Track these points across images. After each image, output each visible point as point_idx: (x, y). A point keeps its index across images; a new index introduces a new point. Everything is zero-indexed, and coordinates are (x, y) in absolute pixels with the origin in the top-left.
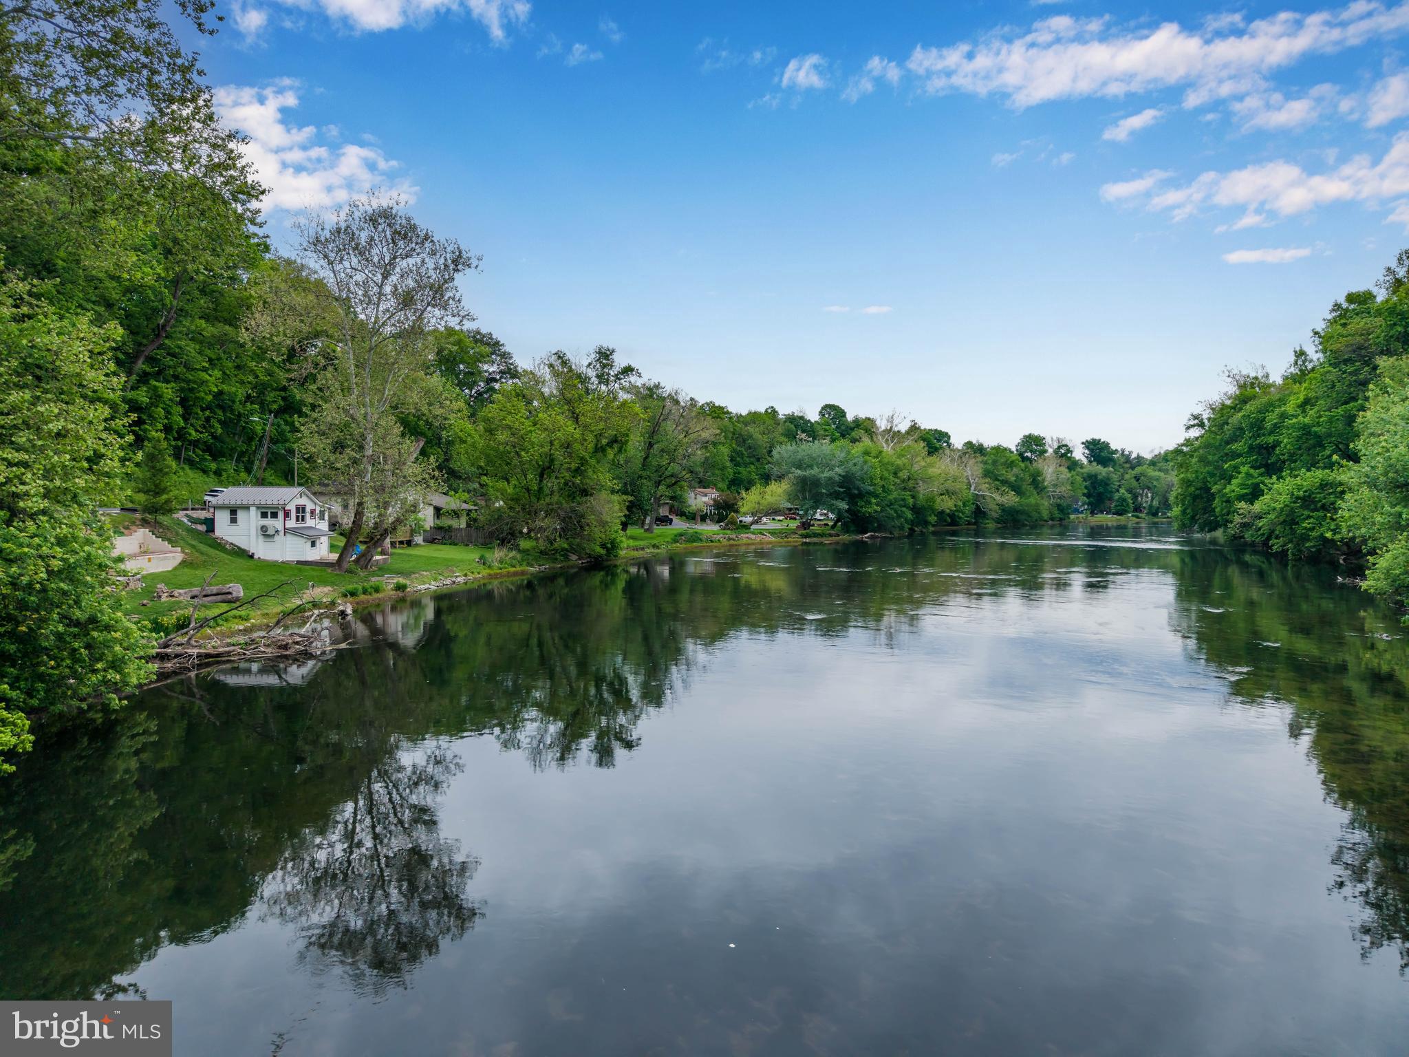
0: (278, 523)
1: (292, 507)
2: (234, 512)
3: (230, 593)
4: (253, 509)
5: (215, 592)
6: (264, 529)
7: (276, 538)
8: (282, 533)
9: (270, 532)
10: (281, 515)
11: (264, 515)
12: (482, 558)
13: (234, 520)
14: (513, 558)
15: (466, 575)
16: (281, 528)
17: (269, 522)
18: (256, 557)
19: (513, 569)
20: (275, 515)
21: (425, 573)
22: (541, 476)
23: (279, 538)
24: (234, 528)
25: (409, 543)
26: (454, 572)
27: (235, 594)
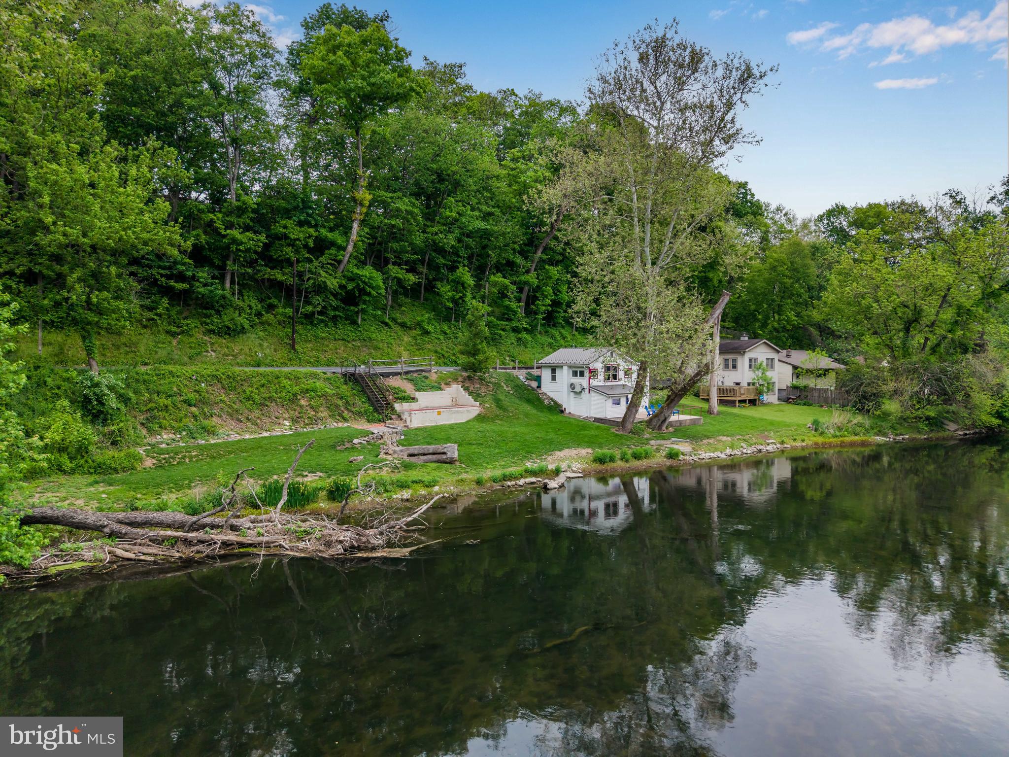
0: (584, 381)
1: (598, 366)
2: (554, 371)
3: (444, 453)
4: (565, 368)
5: (431, 451)
6: (572, 386)
7: (583, 394)
8: (587, 391)
9: (578, 389)
10: (587, 374)
11: (575, 374)
12: (816, 423)
13: (554, 378)
14: (860, 425)
15: (782, 443)
16: (586, 385)
17: (577, 380)
18: (567, 411)
19: (857, 438)
20: (582, 374)
21: (724, 438)
22: (907, 330)
23: (585, 395)
24: (553, 384)
25: (753, 402)
26: (767, 438)
27: (449, 455)
